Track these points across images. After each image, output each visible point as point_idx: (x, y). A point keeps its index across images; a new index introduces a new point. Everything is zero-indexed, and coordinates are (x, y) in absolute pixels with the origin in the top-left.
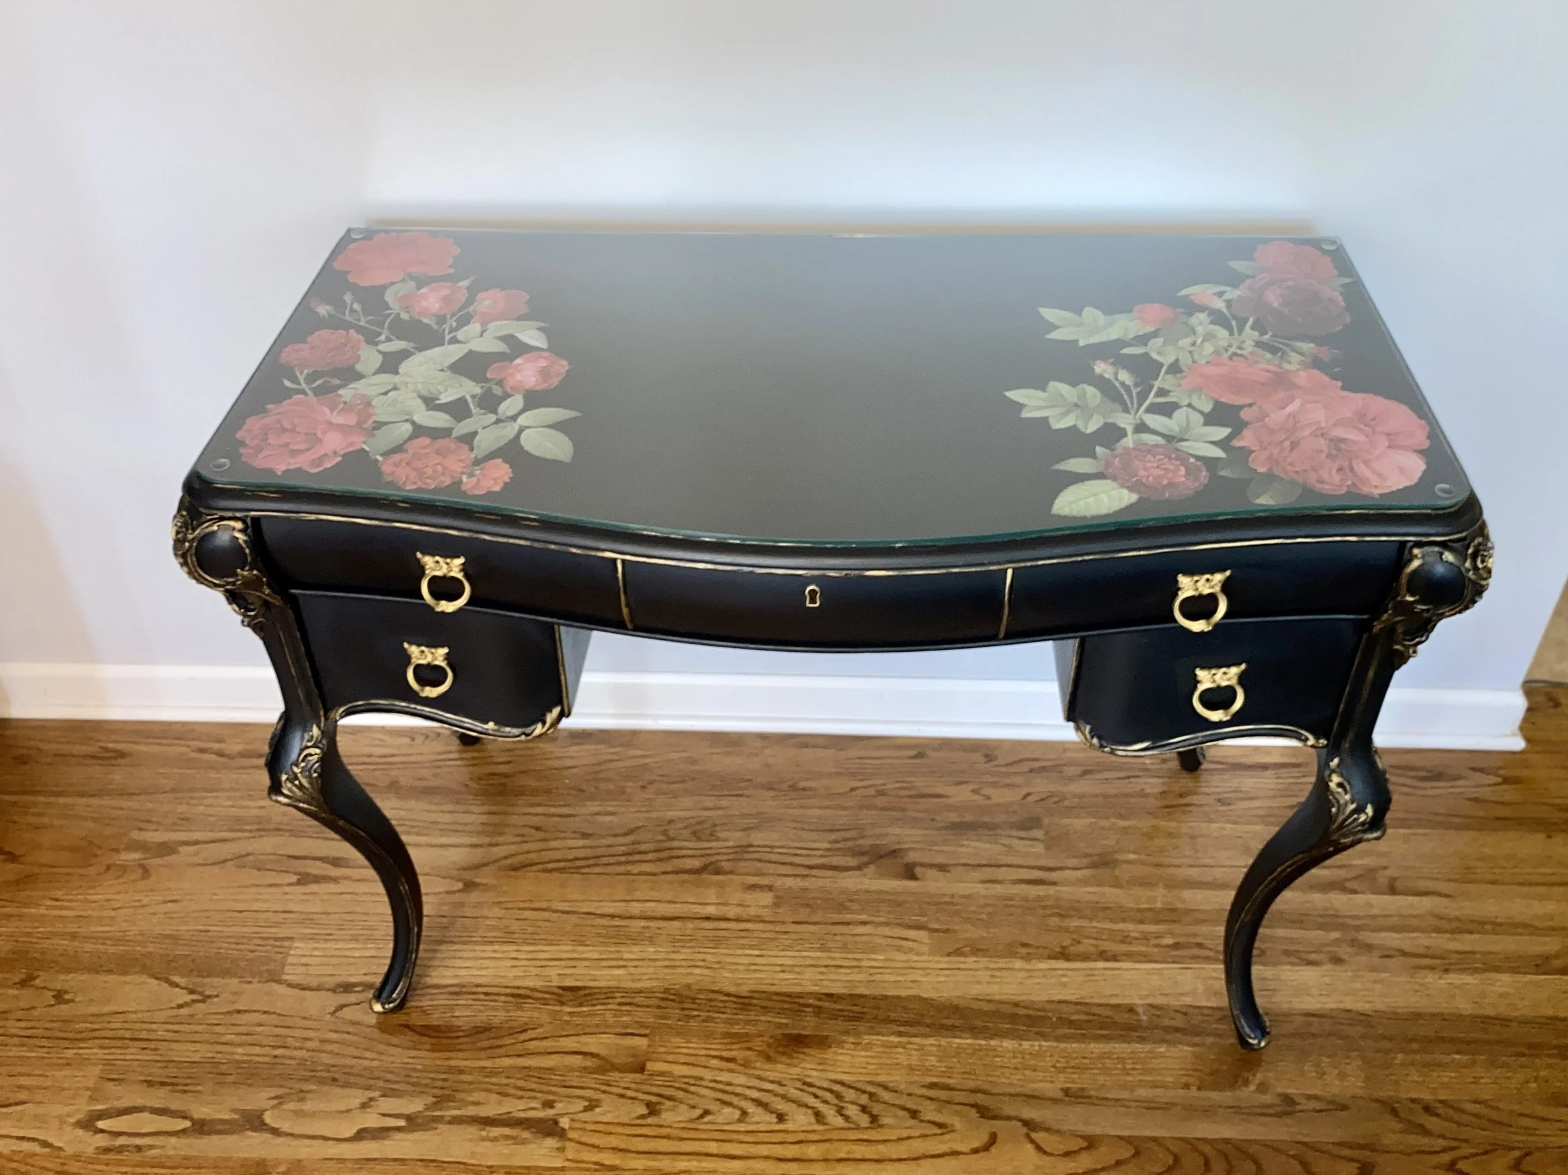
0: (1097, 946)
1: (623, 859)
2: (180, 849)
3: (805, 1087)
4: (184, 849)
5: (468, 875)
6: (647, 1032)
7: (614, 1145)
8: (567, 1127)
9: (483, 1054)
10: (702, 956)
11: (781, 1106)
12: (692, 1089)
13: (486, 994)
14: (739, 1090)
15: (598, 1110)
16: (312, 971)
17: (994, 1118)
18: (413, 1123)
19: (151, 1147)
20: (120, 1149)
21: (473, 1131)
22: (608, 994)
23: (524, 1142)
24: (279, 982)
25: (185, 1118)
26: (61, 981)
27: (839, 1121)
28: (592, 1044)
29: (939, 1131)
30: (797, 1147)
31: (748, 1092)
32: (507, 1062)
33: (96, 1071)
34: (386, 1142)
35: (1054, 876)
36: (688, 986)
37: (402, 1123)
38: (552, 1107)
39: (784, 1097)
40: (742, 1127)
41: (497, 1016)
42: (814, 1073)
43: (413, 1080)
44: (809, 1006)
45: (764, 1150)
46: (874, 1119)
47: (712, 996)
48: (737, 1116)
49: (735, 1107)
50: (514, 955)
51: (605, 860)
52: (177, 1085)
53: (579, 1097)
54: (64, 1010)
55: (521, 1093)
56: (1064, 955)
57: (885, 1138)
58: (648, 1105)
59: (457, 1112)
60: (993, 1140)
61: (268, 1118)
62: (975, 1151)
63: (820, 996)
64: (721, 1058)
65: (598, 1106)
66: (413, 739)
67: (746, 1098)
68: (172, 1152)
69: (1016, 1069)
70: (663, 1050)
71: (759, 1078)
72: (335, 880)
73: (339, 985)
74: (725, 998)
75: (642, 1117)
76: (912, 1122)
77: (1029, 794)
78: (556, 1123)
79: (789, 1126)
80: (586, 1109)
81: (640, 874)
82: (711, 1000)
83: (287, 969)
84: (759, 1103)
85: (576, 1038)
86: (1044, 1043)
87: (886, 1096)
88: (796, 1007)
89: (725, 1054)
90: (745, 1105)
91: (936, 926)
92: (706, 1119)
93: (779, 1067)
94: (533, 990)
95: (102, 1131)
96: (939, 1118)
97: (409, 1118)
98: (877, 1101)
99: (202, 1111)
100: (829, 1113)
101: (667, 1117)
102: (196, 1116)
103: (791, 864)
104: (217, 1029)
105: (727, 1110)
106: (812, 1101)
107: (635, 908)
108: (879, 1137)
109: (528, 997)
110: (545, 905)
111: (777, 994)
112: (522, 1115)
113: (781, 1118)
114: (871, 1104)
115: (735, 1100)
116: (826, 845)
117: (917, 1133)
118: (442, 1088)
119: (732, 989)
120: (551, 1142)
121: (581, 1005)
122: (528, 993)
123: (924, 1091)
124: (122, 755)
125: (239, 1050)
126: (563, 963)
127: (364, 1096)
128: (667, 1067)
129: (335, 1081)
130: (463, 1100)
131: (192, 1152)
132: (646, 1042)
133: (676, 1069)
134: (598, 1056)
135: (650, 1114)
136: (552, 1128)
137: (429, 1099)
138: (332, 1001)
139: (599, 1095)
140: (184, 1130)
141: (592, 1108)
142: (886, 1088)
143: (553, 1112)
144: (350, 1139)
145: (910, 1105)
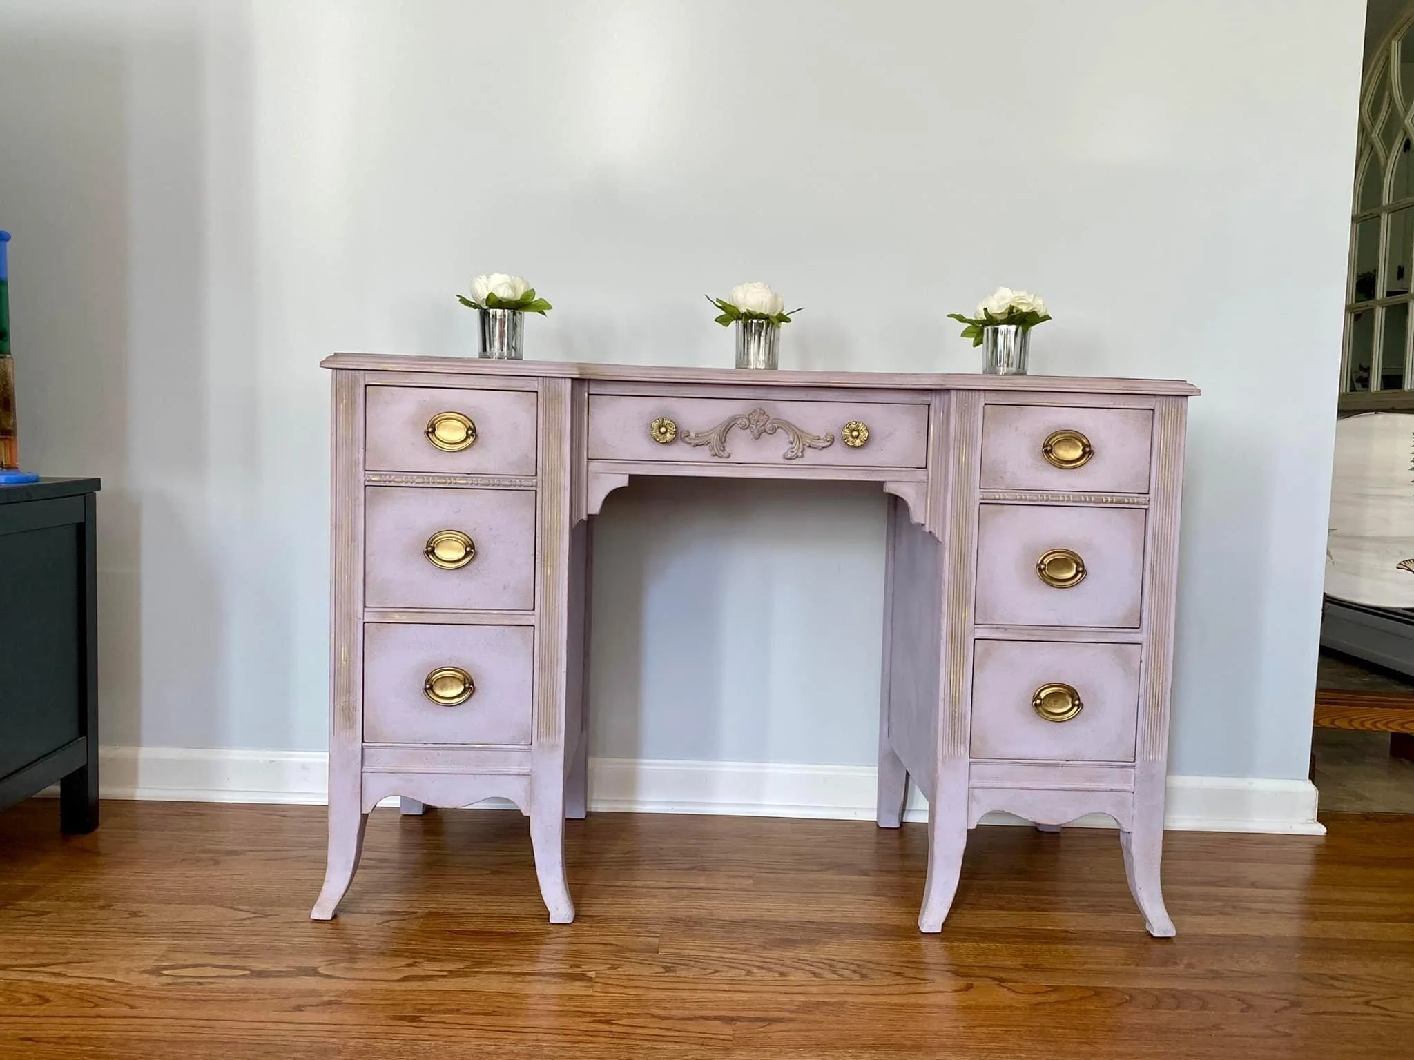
2: (247, 853)
3: (801, 961)
4: (250, 854)
5: (494, 868)
6: (658, 935)
7: (636, 985)
8: (594, 977)
9: (514, 943)
10: (699, 904)
11: (782, 969)
12: (702, 961)
13: (515, 917)
14: (743, 962)
15: (619, 969)
17: (968, 976)
18: (452, 974)
19: (212, 983)
20: (182, 984)
21: (509, 978)
22: (620, 919)
23: (555, 983)
25: (246, 970)
27: (836, 977)
28: (611, 940)
29: (920, 982)
30: (799, 988)
31: (751, 963)
33: (164, 948)
34: (430, 982)
36: (689, 916)
37: (445, 974)
38: (580, 968)
39: (783, 965)
40: (750, 978)
41: (526, 927)
42: (806, 955)
43: (454, 954)
44: (796, 926)
46: (865, 976)
47: (710, 921)
49: (741, 969)
52: (238, 954)
53: (603, 963)
54: (138, 920)
55: (550, 961)
58: (664, 967)
59: (493, 969)
60: (970, 986)
61: (321, 970)
62: (956, 991)
63: (804, 922)
64: (725, 948)
67: (751, 965)
68: (234, 986)
70: (673, 943)
71: (760, 957)
73: (386, 912)
74: (723, 922)
75: (661, 973)
76: (897, 978)
78: (584, 975)
79: (792, 978)
80: (609, 969)
82: (710, 923)
84: (763, 968)
85: (598, 938)
86: (999, 945)
87: (871, 966)
88: (783, 927)
89: (727, 946)
90: (750, 968)
92: (717, 974)
93: (776, 952)
95: (167, 975)
96: (920, 976)
97: (449, 971)
98: (865, 968)
99: (259, 966)
100: (825, 973)
101: (682, 973)
102: (256, 969)
103: (765, 868)
104: (275, 929)
105: (735, 971)
106: (808, 967)
107: (637, 884)
108: (871, 984)
111: (766, 921)
112: (552, 971)
113: (782, 974)
114: (860, 969)
115: (742, 966)
117: (902, 982)
118: (480, 958)
119: (727, 918)
120: (580, 983)
121: (598, 923)
123: (903, 964)
125: (296, 939)
127: (411, 961)
128: (677, 951)
129: (383, 954)
130: (499, 964)
131: (250, 985)
132: (657, 940)
133: (686, 952)
134: (617, 945)
135: (666, 972)
136: (582, 977)
137: (468, 963)
138: (380, 919)
139: (619, 963)
140: (243, 976)
141: (616, 968)
142: (870, 962)
143: (580, 969)
144: (397, 981)
145: (893, 969)
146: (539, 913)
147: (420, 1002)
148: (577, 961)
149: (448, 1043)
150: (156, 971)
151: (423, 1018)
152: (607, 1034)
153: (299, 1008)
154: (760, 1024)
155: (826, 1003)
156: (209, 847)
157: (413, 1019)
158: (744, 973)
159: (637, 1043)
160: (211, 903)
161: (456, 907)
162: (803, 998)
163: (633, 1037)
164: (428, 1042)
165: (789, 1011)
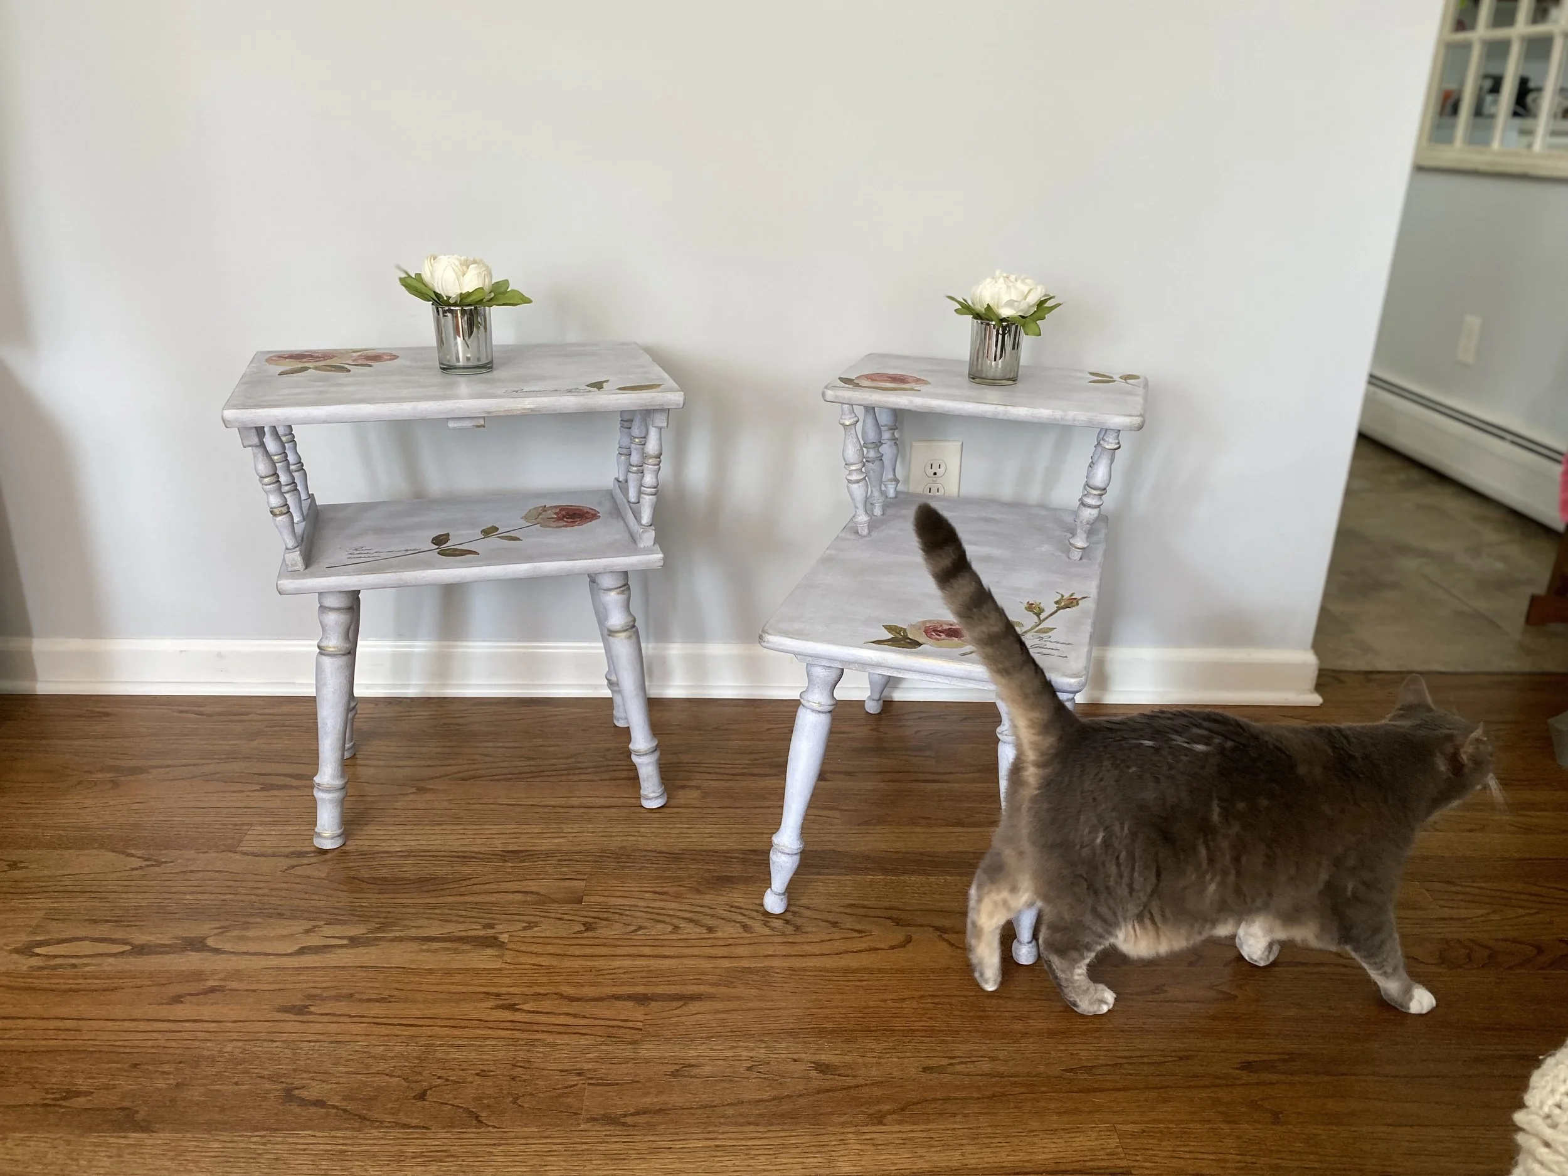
0: (987, 818)
1: (565, 772)
2: (151, 770)
3: (732, 909)
4: (154, 771)
5: (421, 784)
6: (586, 877)
7: (551, 952)
8: (506, 941)
9: (427, 895)
10: (637, 829)
11: (710, 922)
12: (627, 912)
13: (433, 856)
14: (671, 912)
15: (536, 929)
16: (268, 844)
17: (909, 925)
18: (354, 942)
19: (86, 965)
20: (54, 968)
21: (415, 946)
22: (548, 855)
23: (464, 952)
24: (235, 852)
25: (126, 944)
26: (15, 855)
27: (766, 931)
28: (532, 886)
29: (858, 935)
30: (726, 948)
31: (679, 914)
32: (450, 899)
33: (41, 914)
34: (328, 956)
35: (945, 777)
36: (624, 848)
37: (345, 942)
38: (493, 928)
39: (713, 916)
40: (674, 937)
41: (443, 870)
42: (740, 900)
43: (359, 913)
44: (736, 858)
45: (696, 951)
46: (798, 929)
47: (646, 853)
48: (669, 930)
49: (667, 923)
50: (461, 832)
51: (545, 773)
52: (121, 921)
53: (518, 921)
54: (17, 874)
55: (462, 919)
56: (960, 823)
57: (810, 940)
58: (584, 925)
59: (398, 934)
60: (908, 940)
61: (210, 942)
62: (892, 948)
63: (744, 852)
64: (655, 892)
65: (537, 927)
66: (377, 705)
67: (678, 917)
68: (110, 968)
69: (925, 894)
70: (600, 888)
71: (691, 904)
72: (296, 788)
73: (293, 853)
74: (658, 855)
75: (579, 932)
76: (833, 929)
77: (919, 731)
78: (496, 938)
79: (719, 934)
80: (525, 929)
81: (580, 781)
82: (644, 856)
83: (243, 843)
84: (691, 920)
85: (519, 883)
86: (948, 878)
87: (808, 913)
88: (723, 859)
89: (657, 889)
90: (675, 921)
91: (846, 808)
92: (639, 933)
93: (708, 897)
94: (479, 853)
95: (38, 955)
96: (859, 927)
97: (351, 939)
98: (800, 917)
99: (140, 938)
100: (756, 926)
101: (602, 932)
102: (137, 942)
103: (716, 773)
104: (167, 883)
105: (660, 926)
106: (740, 918)
107: (575, 801)
108: (803, 940)
109: (473, 858)
110: (491, 801)
111: (705, 851)
112: (464, 934)
113: (710, 929)
114: (795, 919)
115: (667, 919)
116: (747, 762)
117: (837, 936)
118: (386, 918)
119: (664, 849)
120: (489, 951)
121: (523, 861)
122: (473, 855)
123: (844, 910)
124: (107, 714)
125: (188, 897)
126: (507, 836)
127: (308, 925)
128: (602, 899)
129: (281, 915)
130: (405, 926)
131: (128, 967)
132: (583, 883)
133: (613, 901)
134: (537, 893)
135: (587, 930)
136: (492, 942)
137: (372, 926)
138: (284, 863)
139: (538, 919)
140: (123, 953)
141: (531, 928)
142: (808, 908)
143: (494, 931)
144: (291, 954)
145: (830, 918)
146: (461, 849)
147: (312, 985)
148: (489, 918)
149: (333, 1045)
150: (27, 950)
151: (312, 1009)
152: (508, 1025)
153: (177, 999)
154: (675, 1004)
155: (750, 971)
156: (111, 762)
157: (302, 1010)
158: (670, 928)
159: (538, 1036)
160: (101, 846)
161: (371, 843)
162: (725, 963)
163: (535, 1028)
164: (312, 1044)
165: (710, 984)
